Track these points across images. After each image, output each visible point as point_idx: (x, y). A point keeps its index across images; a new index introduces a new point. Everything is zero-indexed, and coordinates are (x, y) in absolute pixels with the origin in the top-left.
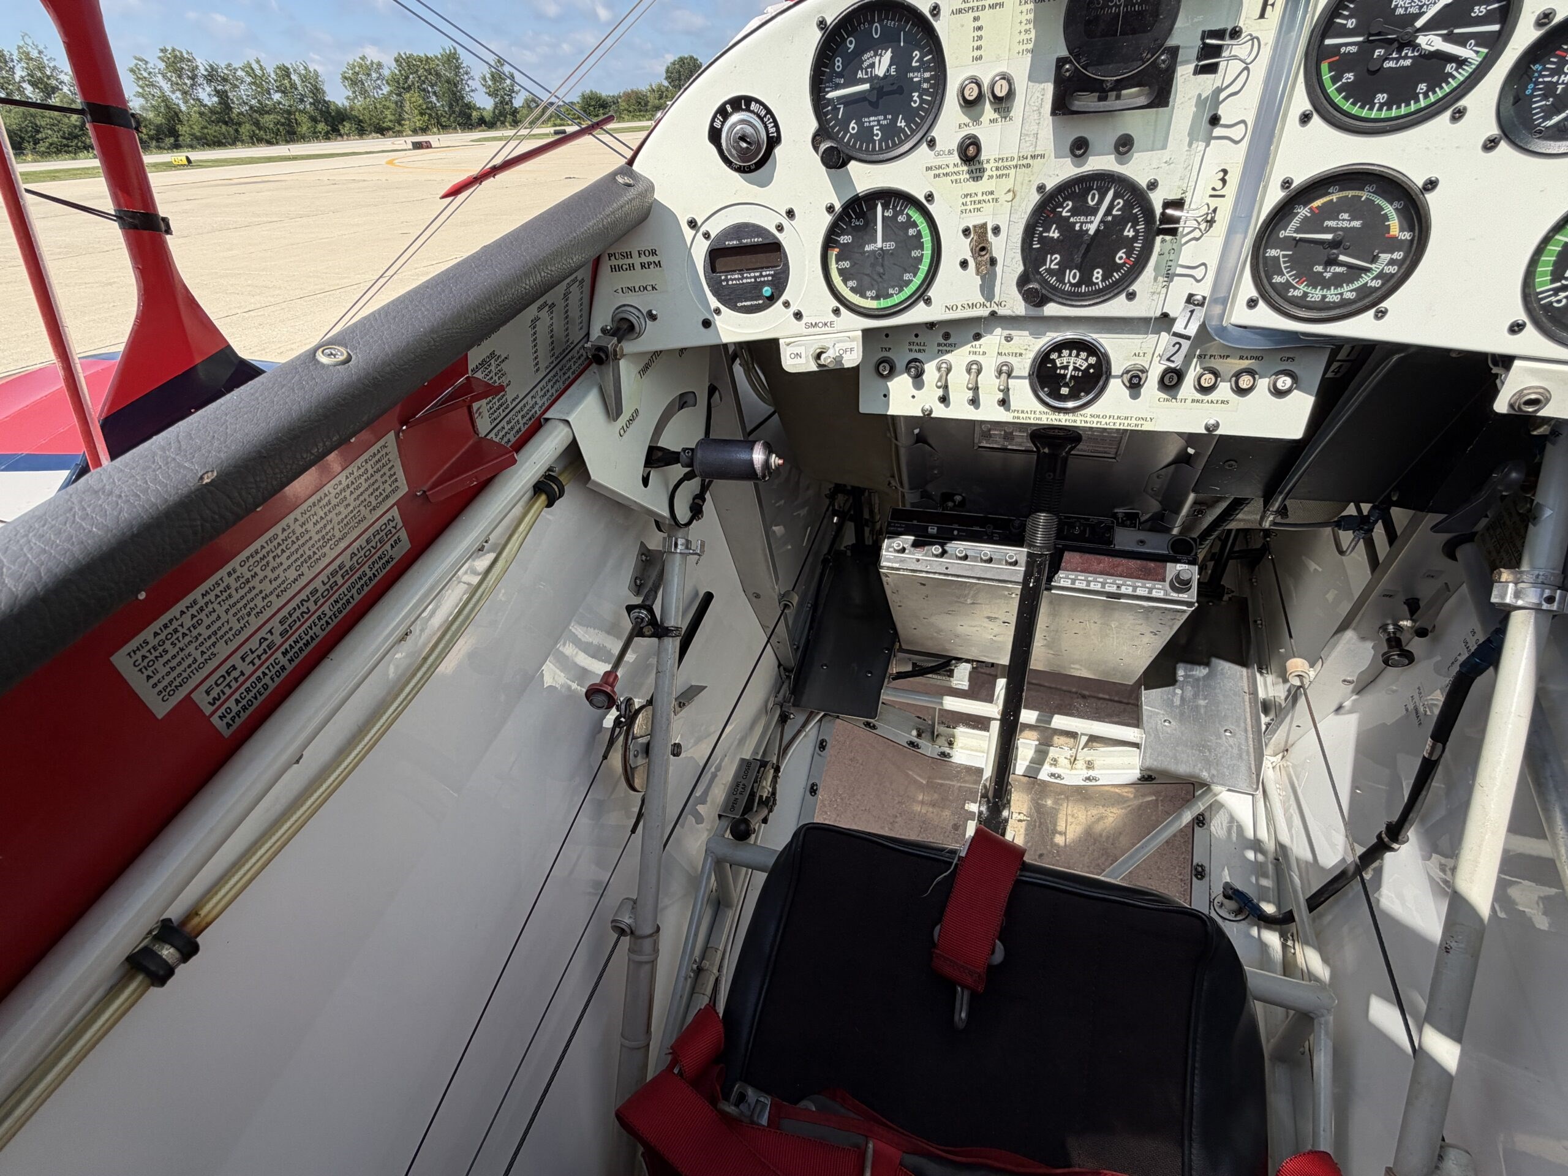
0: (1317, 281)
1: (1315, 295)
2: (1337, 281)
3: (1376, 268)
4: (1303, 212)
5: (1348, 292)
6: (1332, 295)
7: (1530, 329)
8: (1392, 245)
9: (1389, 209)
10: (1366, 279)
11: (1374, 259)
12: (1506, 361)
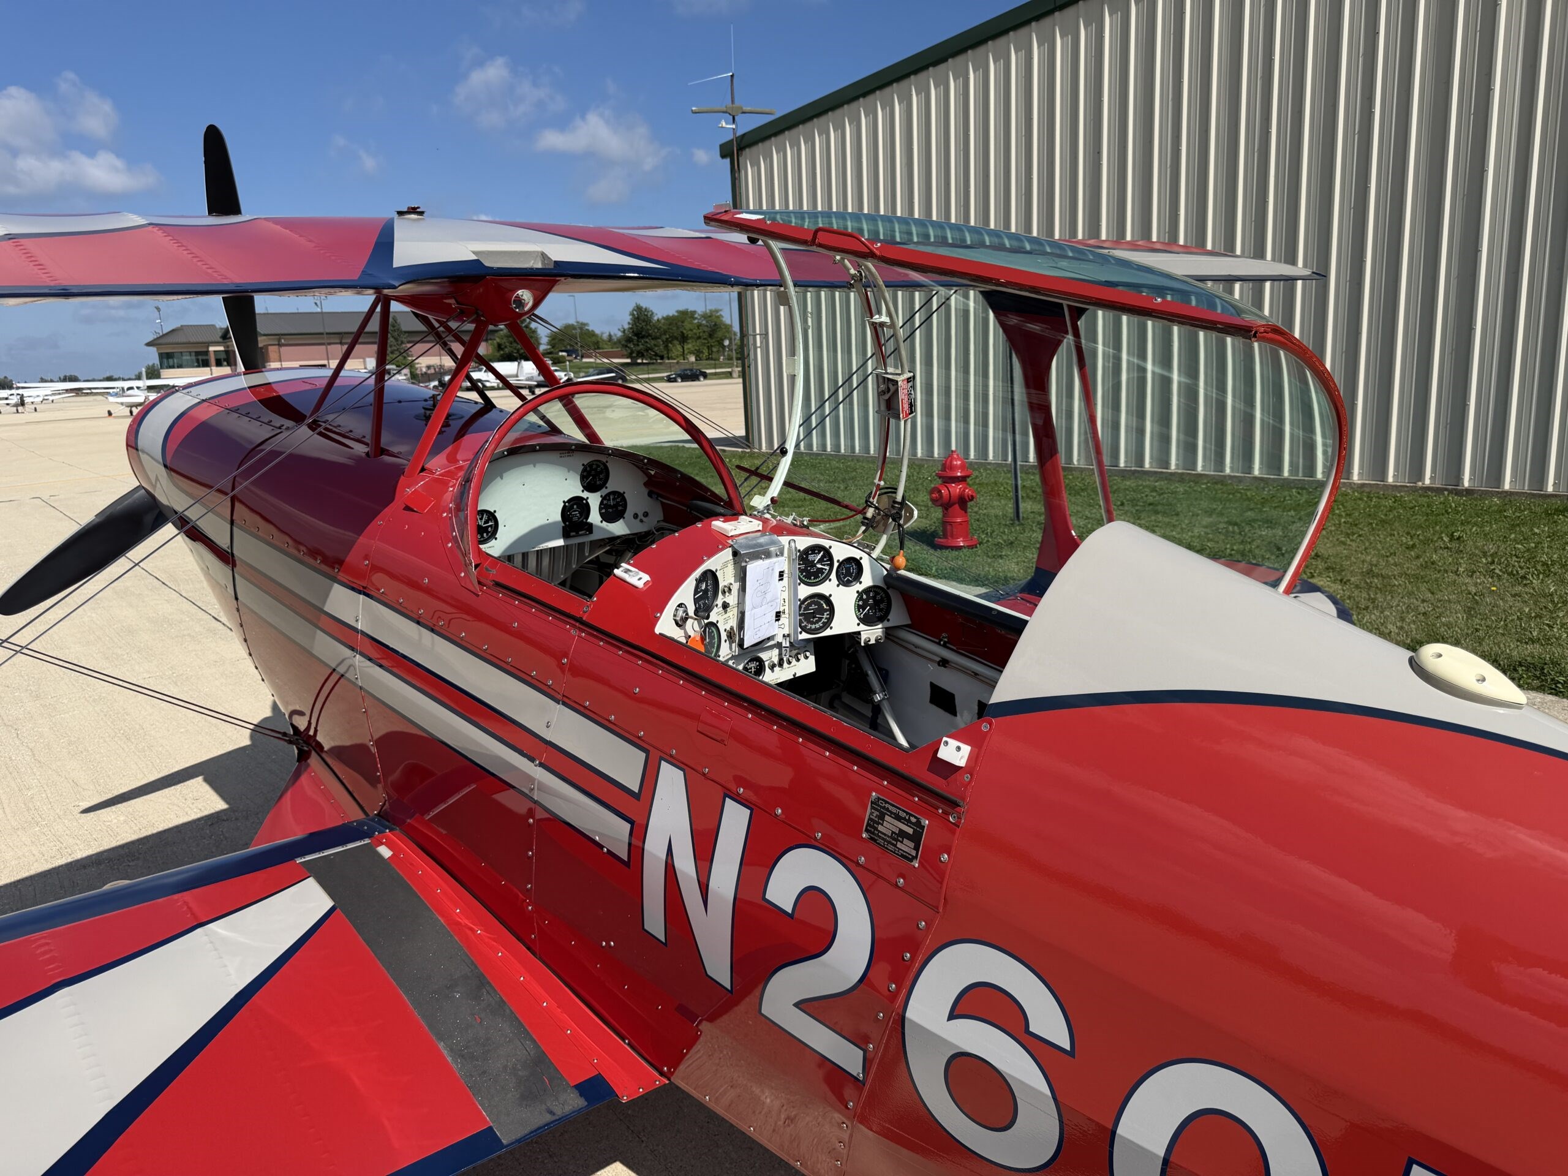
0: (813, 623)
1: (813, 627)
2: (817, 622)
3: (825, 616)
4: (803, 606)
5: (820, 624)
6: (817, 626)
7: (861, 624)
8: (826, 610)
9: (822, 602)
10: (823, 620)
11: (823, 615)
12: (859, 633)
